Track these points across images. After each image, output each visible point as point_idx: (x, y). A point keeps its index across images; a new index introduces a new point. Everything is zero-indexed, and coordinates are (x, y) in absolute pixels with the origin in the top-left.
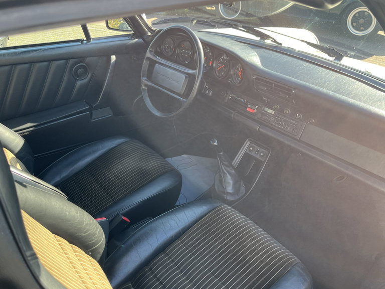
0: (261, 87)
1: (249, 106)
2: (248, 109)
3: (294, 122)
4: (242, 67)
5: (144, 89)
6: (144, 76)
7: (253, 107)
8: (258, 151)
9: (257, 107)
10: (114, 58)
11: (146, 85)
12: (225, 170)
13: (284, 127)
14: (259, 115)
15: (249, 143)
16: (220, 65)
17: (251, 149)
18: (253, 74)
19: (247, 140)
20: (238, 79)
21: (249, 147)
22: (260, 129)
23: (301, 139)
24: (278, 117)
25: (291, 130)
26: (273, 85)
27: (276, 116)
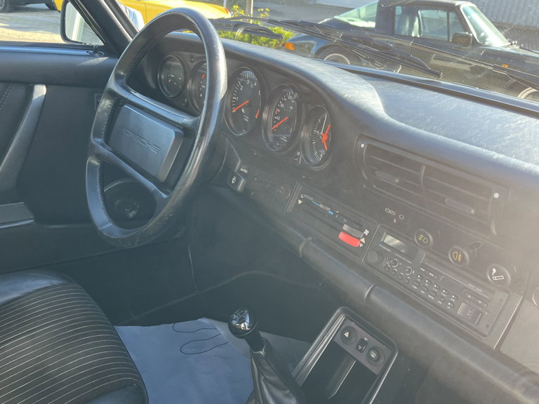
0: (382, 176)
1: (345, 227)
2: (341, 236)
3: (479, 290)
4: (332, 119)
5: (91, 165)
6: (97, 135)
7: (356, 232)
8: (363, 342)
9: (366, 232)
10: (40, 91)
11: (99, 156)
12: (266, 391)
13: (445, 301)
14: (373, 258)
15: (342, 318)
16: (278, 118)
17: (347, 335)
18: (362, 137)
19: (338, 311)
20: (319, 154)
21: (342, 330)
22: (373, 297)
23: (504, 350)
24: (428, 269)
25: (469, 313)
26: (424, 168)
27: (423, 266)
